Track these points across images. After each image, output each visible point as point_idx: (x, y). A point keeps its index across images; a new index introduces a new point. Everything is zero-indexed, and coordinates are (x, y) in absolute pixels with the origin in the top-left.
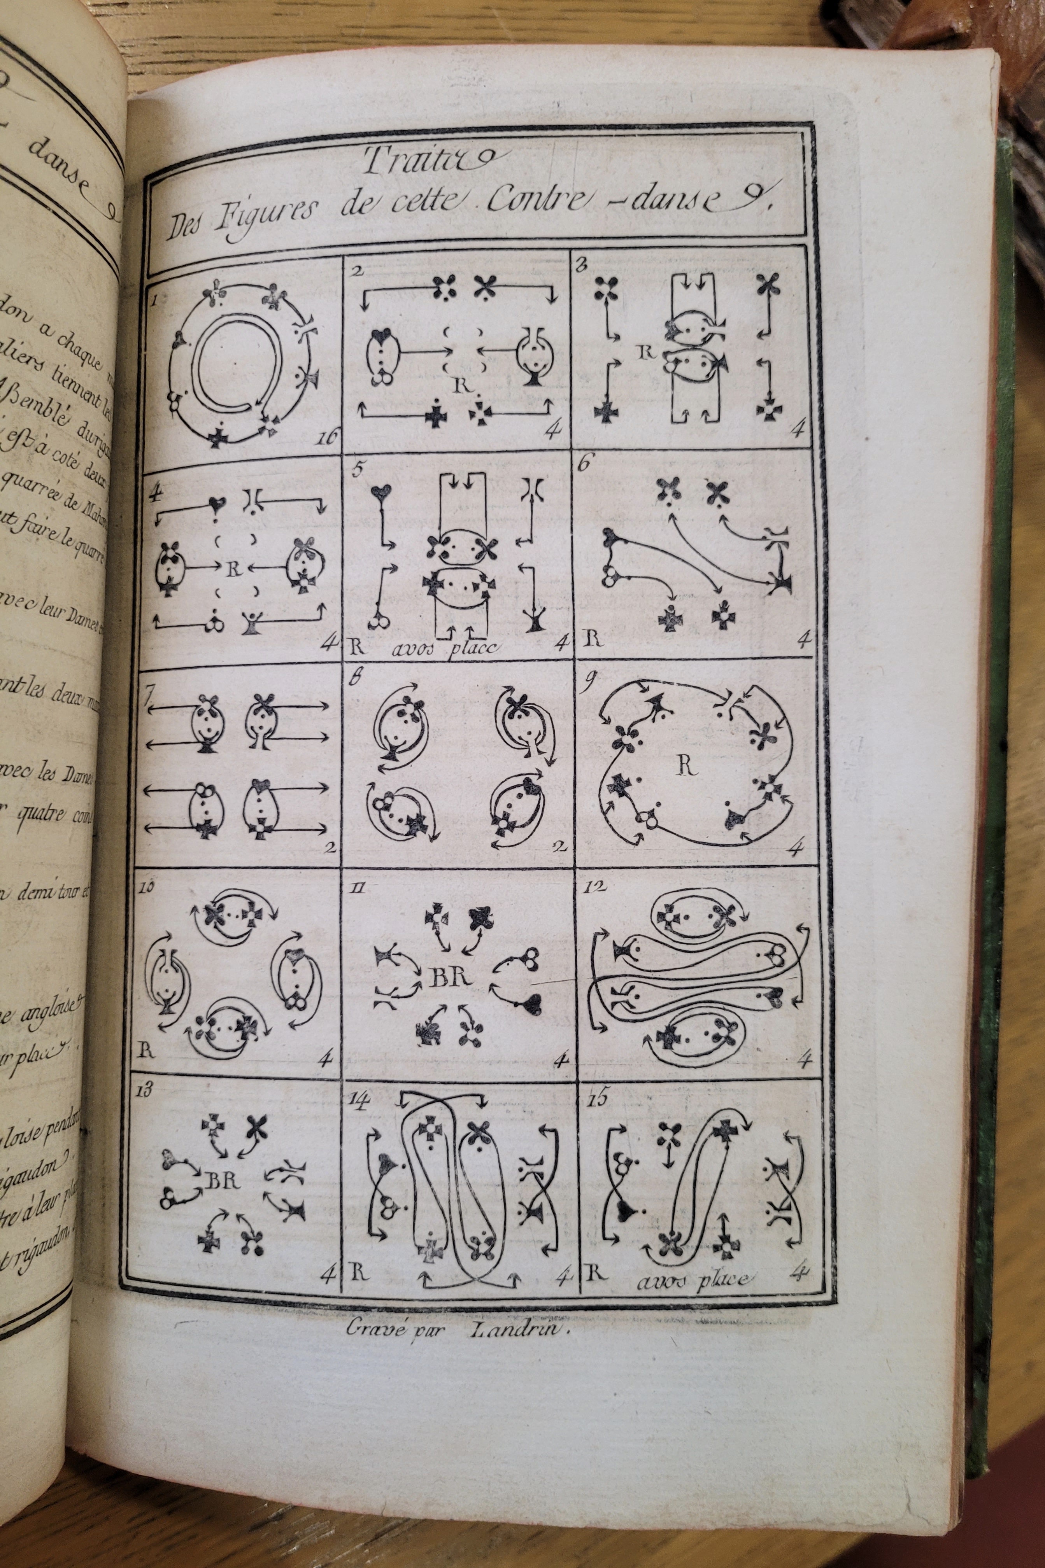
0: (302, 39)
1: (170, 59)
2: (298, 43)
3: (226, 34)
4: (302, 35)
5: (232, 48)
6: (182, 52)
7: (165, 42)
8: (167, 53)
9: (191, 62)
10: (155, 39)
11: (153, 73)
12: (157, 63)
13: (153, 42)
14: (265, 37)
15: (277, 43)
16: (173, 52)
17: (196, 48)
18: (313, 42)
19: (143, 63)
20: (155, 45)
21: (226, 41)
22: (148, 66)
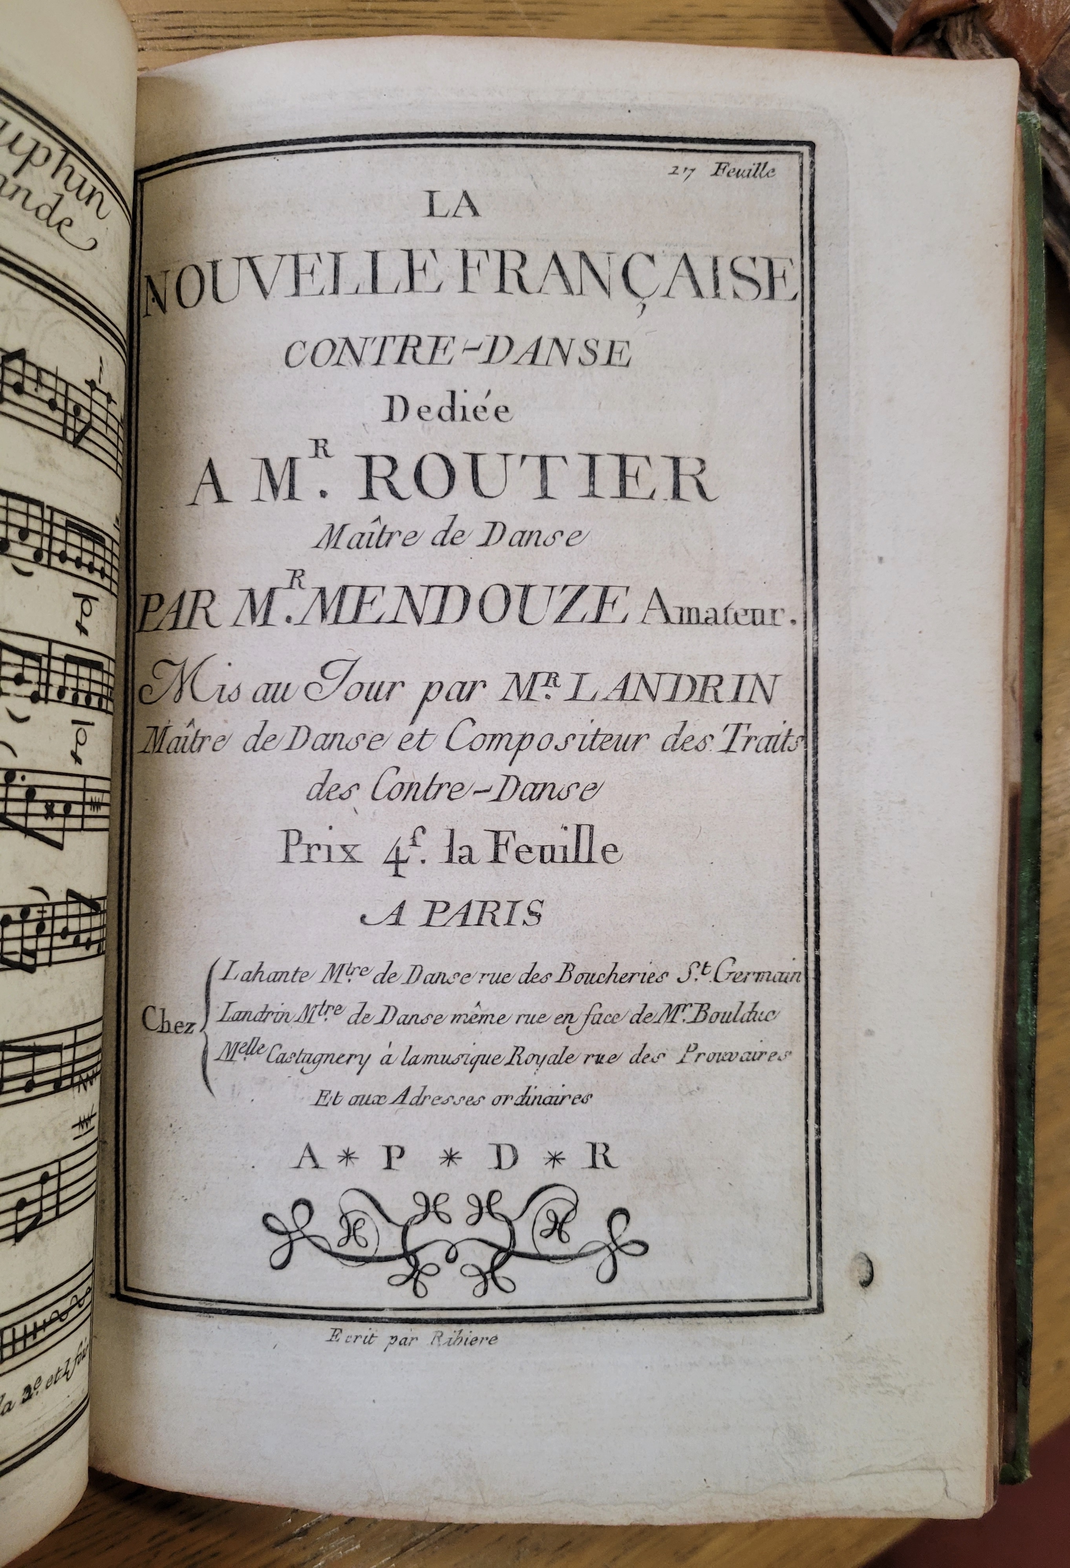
0: (308, 14)
1: (173, 35)
2: (303, 17)
3: (228, 9)
4: (307, 9)
5: (236, 23)
6: (183, 27)
7: (166, 17)
8: (169, 28)
9: (193, 37)
10: (156, 13)
11: (154, 49)
12: (158, 39)
13: (154, 17)
14: (269, 12)
15: (282, 17)
16: (174, 28)
17: (198, 23)
18: (318, 16)
19: (144, 39)
20: (155, 20)
21: (229, 16)
22: (148, 42)
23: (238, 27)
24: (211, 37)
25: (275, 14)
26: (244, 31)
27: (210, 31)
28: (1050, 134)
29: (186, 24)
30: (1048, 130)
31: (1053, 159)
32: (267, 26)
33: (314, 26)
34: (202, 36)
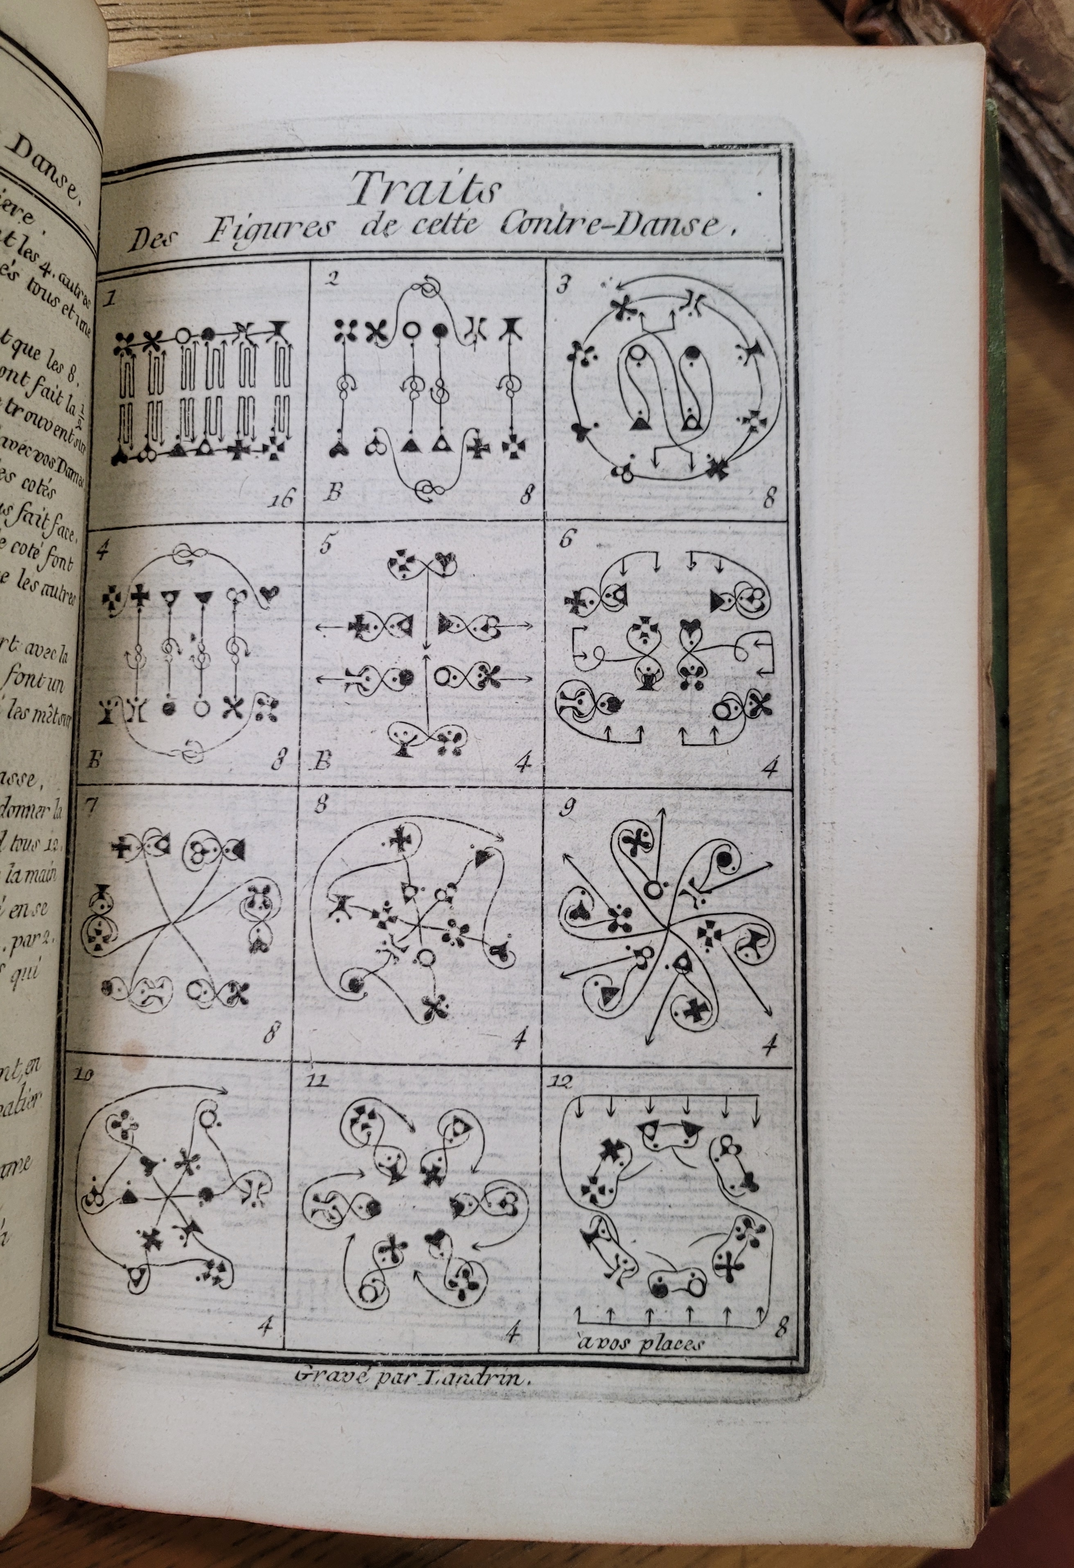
23: (174, 18)
24: (147, 28)
25: (212, 5)
26: (180, 22)
27: (147, 23)
28: (1007, 102)
29: (122, 16)
30: (1006, 98)
31: (1014, 128)
32: (204, 16)
33: (253, 15)
34: (139, 27)
